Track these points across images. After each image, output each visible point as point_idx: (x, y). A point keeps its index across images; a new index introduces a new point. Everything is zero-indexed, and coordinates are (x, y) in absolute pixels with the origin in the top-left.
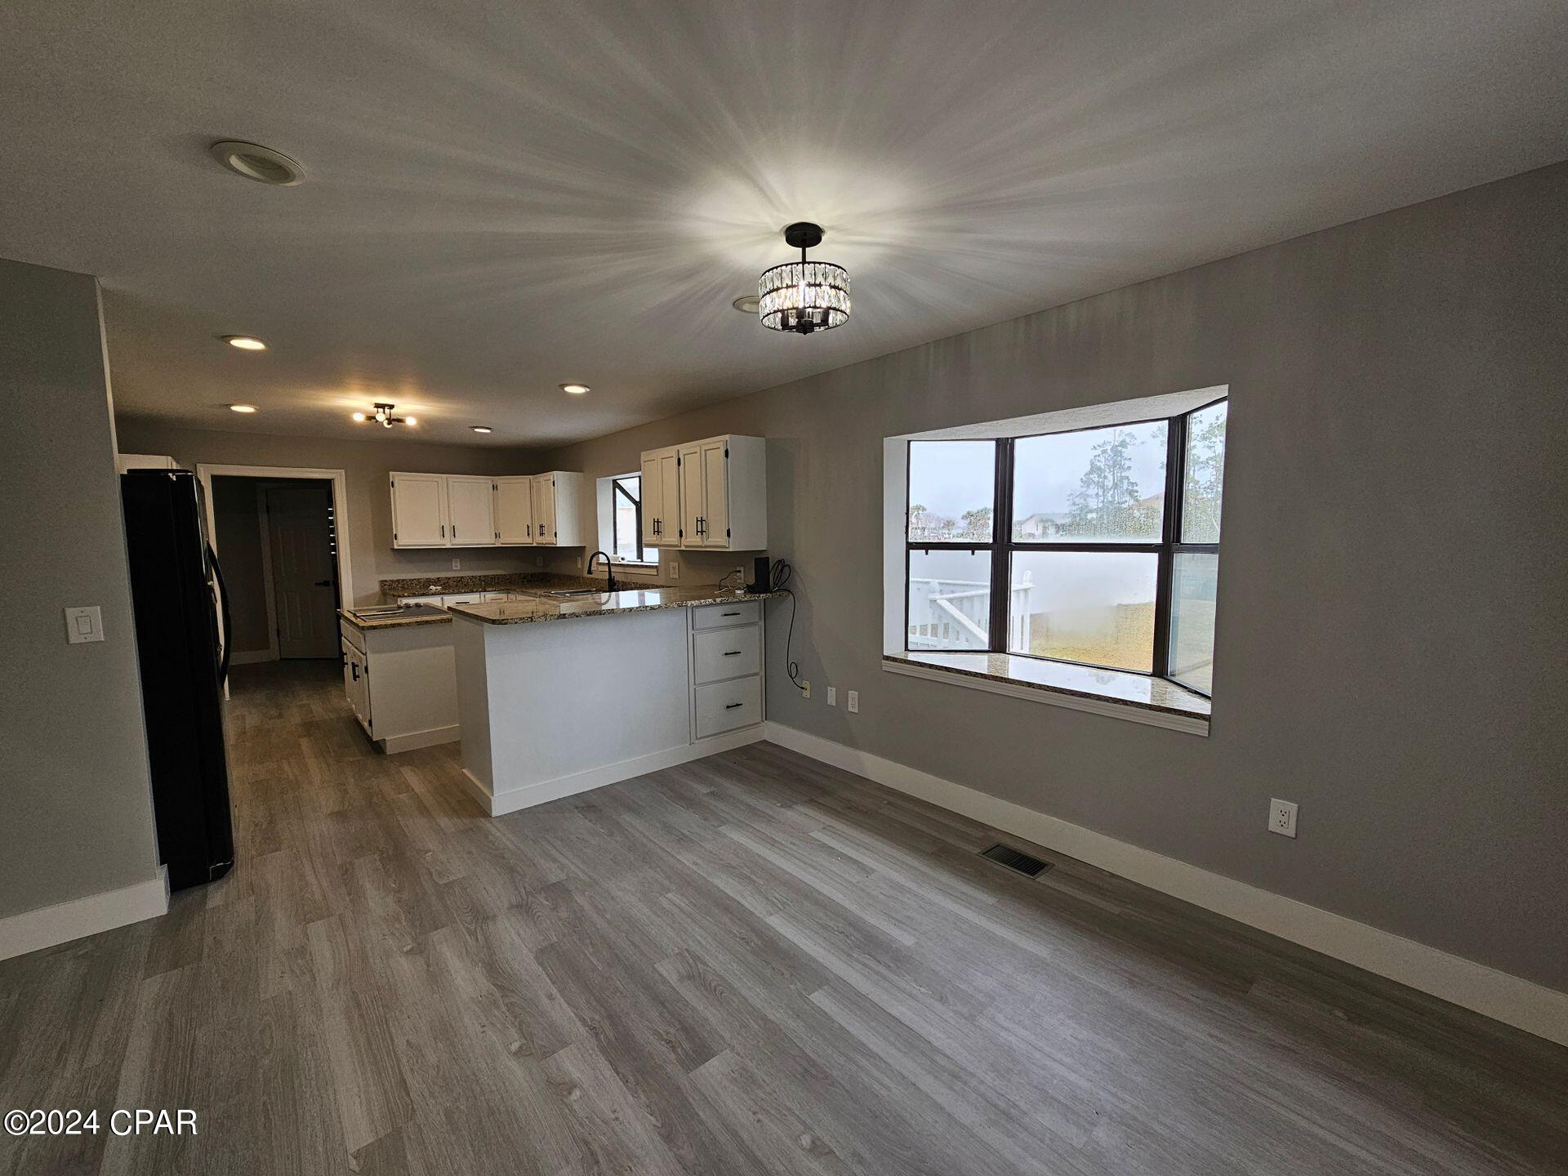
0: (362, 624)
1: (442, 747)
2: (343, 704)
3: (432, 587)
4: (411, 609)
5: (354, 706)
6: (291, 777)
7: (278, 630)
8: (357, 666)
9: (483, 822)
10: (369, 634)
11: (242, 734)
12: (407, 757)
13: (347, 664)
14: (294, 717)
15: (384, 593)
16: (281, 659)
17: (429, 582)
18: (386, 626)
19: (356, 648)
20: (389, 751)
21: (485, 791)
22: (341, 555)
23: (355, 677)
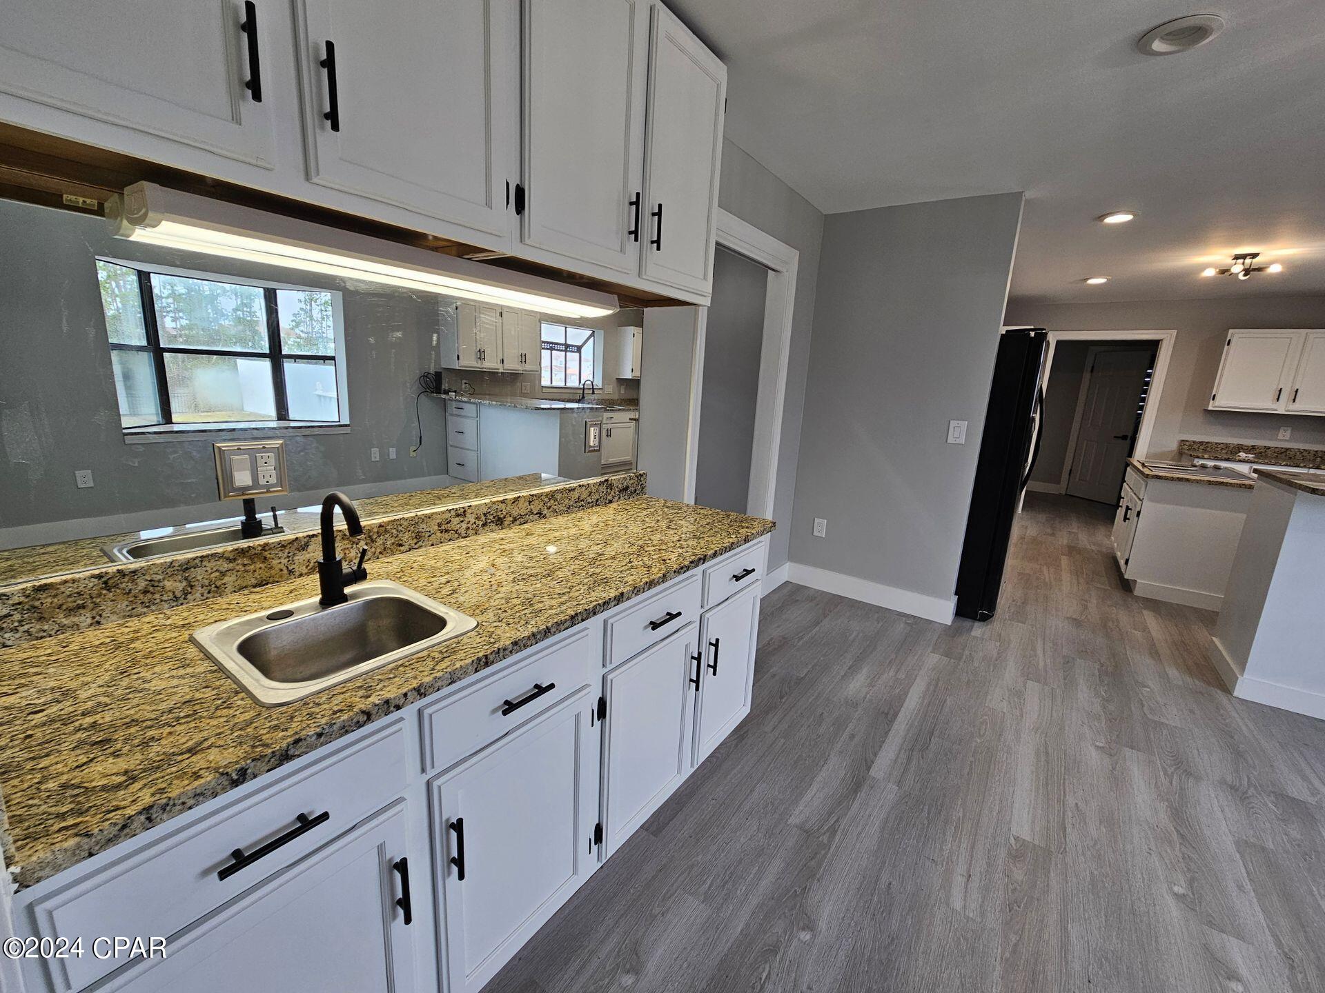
0: (1146, 471)
1: (1196, 610)
2: (1106, 542)
3: (1241, 454)
4: (1207, 469)
5: (1115, 544)
6: (1047, 580)
7: (1071, 470)
8: (1131, 509)
9: (1220, 696)
10: (1151, 482)
11: (1022, 538)
12: (1153, 605)
13: (1121, 507)
14: (1063, 539)
15: (1180, 453)
16: (1066, 494)
17: (1240, 448)
18: (1172, 479)
19: (1135, 494)
20: (1138, 592)
21: (1236, 671)
22: (1146, 416)
23: (1126, 519)
